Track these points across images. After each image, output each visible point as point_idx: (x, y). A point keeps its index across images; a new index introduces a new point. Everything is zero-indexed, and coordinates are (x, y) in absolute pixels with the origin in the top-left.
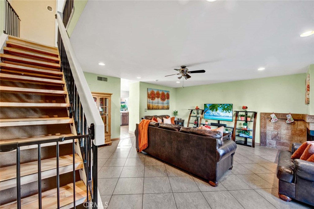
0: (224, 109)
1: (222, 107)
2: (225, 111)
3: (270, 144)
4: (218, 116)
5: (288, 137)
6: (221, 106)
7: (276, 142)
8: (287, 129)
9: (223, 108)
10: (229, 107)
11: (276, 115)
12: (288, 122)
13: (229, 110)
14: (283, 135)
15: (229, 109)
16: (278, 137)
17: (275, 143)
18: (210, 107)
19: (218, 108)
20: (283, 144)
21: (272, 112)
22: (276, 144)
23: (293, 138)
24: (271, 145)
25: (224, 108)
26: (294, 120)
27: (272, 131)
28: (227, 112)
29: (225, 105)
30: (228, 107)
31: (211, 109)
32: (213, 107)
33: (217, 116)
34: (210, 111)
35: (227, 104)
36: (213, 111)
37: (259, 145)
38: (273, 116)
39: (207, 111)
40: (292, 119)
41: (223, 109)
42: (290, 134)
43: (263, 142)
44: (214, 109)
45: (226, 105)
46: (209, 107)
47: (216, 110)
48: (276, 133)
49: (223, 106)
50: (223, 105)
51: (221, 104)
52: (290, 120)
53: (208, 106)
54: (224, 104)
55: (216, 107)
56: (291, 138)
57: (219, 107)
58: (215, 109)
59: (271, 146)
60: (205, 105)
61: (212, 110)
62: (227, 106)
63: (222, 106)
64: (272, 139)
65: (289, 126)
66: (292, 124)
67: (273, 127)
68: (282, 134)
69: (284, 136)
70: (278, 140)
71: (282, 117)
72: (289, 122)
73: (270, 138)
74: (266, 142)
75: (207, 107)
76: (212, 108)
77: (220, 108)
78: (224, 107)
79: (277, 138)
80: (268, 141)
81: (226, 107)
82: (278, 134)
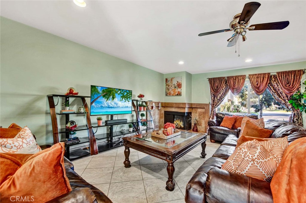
0: (123, 97)
1: (121, 94)
2: (124, 99)
4: (116, 108)
5: (158, 120)
6: (119, 92)
9: (122, 95)
10: (128, 95)
12: (159, 108)
13: (129, 99)
14: (156, 119)
15: (129, 97)
18: (103, 91)
19: (116, 95)
21: (154, 101)
23: (160, 120)
25: (123, 95)
28: (127, 100)
29: (124, 91)
30: (128, 93)
31: (104, 96)
32: (109, 93)
33: (113, 108)
34: (103, 100)
35: (126, 90)
36: (108, 99)
38: (154, 104)
39: (97, 98)
41: (121, 97)
42: (159, 118)
44: (110, 95)
45: (125, 92)
46: (101, 92)
47: (113, 98)
49: (122, 92)
50: (122, 91)
51: (120, 90)
53: (99, 89)
54: (123, 90)
55: (113, 93)
57: (117, 93)
58: (111, 97)
60: (92, 87)
61: (106, 98)
62: (126, 92)
63: (121, 92)
65: (159, 112)
66: (160, 110)
71: (157, 105)
75: (98, 93)
76: (106, 94)
77: (119, 94)
78: (123, 94)
81: (125, 93)
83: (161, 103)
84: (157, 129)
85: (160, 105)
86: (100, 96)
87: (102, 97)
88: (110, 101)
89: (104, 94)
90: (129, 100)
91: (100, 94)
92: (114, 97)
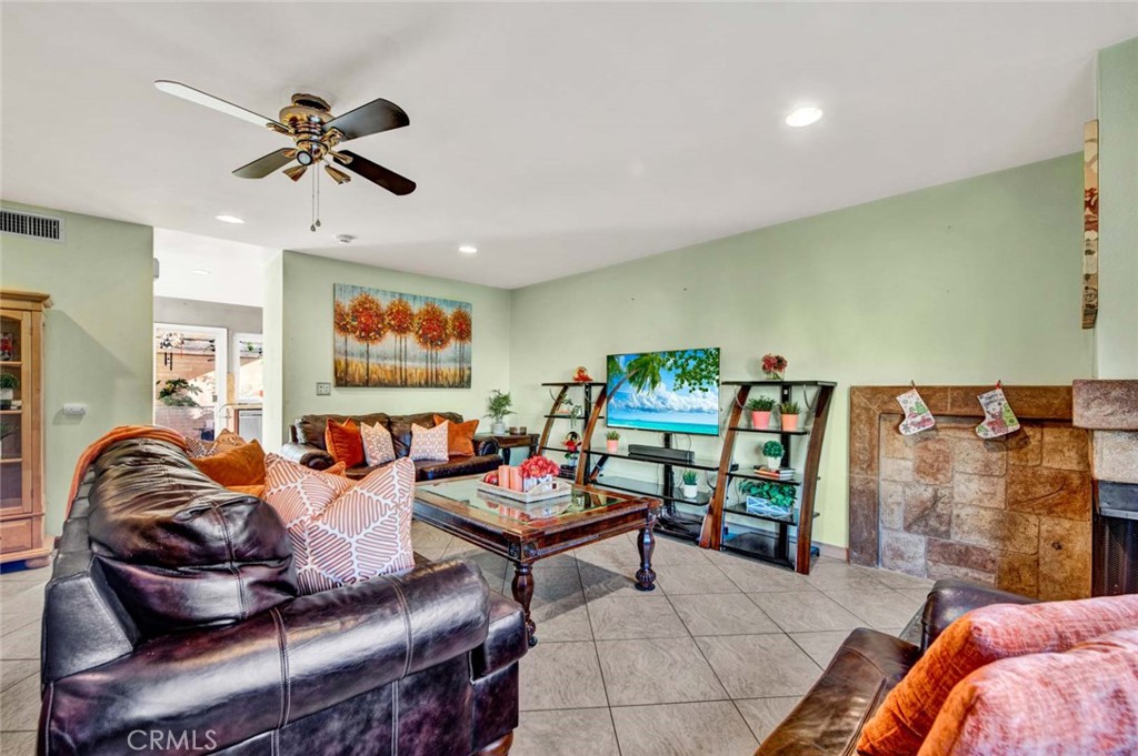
0: (684, 376)
1: (677, 368)
2: (686, 383)
3: (899, 555)
4: (660, 411)
5: (988, 515)
6: (672, 361)
7: (929, 543)
8: (986, 472)
9: (680, 371)
10: (703, 366)
11: (927, 394)
12: (986, 431)
13: (704, 381)
14: (964, 505)
15: (704, 373)
16: (939, 516)
17: (922, 549)
18: (630, 367)
19: (662, 372)
20: (963, 556)
21: (908, 384)
22: (928, 551)
23: (1013, 522)
24: (901, 557)
25: (684, 369)
26: (1021, 421)
27: (906, 484)
28: (697, 387)
29: (686, 356)
30: (701, 362)
31: (632, 379)
32: (643, 369)
33: (655, 411)
34: (629, 389)
35: (695, 351)
36: (640, 387)
37: (844, 556)
38: (910, 401)
39: (618, 387)
40: (1009, 415)
41: (678, 376)
42: (999, 501)
43: (864, 546)
44: (644, 376)
45: (691, 357)
46: (625, 370)
47: (654, 383)
48: (928, 494)
49: (680, 362)
50: (681, 358)
51: (672, 354)
52: (998, 421)
54: (684, 352)
55: (654, 368)
56: (1007, 526)
57: (663, 365)
58: (649, 380)
59: (900, 562)
60: (610, 358)
61: (636, 383)
62: (695, 359)
63: (675, 362)
64: (908, 528)
65: (995, 456)
66: (1012, 442)
67: (909, 464)
68: (957, 499)
69: (970, 510)
70: (935, 532)
71: (957, 407)
72: (991, 435)
73: (899, 522)
74: (875, 543)
75: (620, 371)
76: (637, 374)
77: (670, 369)
78: (682, 366)
79: (933, 522)
80: (885, 538)
81: (692, 363)
82: (936, 499)
83: (1007, 390)
84: (964, 570)
85: (995, 405)
86: (624, 379)
87: (627, 381)
88: (645, 393)
89: (632, 373)
90: (704, 386)
91: (624, 376)
92: (657, 378)
